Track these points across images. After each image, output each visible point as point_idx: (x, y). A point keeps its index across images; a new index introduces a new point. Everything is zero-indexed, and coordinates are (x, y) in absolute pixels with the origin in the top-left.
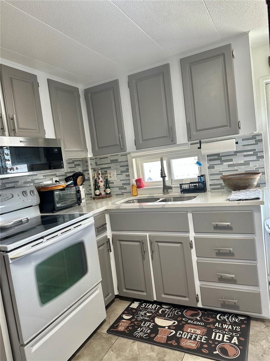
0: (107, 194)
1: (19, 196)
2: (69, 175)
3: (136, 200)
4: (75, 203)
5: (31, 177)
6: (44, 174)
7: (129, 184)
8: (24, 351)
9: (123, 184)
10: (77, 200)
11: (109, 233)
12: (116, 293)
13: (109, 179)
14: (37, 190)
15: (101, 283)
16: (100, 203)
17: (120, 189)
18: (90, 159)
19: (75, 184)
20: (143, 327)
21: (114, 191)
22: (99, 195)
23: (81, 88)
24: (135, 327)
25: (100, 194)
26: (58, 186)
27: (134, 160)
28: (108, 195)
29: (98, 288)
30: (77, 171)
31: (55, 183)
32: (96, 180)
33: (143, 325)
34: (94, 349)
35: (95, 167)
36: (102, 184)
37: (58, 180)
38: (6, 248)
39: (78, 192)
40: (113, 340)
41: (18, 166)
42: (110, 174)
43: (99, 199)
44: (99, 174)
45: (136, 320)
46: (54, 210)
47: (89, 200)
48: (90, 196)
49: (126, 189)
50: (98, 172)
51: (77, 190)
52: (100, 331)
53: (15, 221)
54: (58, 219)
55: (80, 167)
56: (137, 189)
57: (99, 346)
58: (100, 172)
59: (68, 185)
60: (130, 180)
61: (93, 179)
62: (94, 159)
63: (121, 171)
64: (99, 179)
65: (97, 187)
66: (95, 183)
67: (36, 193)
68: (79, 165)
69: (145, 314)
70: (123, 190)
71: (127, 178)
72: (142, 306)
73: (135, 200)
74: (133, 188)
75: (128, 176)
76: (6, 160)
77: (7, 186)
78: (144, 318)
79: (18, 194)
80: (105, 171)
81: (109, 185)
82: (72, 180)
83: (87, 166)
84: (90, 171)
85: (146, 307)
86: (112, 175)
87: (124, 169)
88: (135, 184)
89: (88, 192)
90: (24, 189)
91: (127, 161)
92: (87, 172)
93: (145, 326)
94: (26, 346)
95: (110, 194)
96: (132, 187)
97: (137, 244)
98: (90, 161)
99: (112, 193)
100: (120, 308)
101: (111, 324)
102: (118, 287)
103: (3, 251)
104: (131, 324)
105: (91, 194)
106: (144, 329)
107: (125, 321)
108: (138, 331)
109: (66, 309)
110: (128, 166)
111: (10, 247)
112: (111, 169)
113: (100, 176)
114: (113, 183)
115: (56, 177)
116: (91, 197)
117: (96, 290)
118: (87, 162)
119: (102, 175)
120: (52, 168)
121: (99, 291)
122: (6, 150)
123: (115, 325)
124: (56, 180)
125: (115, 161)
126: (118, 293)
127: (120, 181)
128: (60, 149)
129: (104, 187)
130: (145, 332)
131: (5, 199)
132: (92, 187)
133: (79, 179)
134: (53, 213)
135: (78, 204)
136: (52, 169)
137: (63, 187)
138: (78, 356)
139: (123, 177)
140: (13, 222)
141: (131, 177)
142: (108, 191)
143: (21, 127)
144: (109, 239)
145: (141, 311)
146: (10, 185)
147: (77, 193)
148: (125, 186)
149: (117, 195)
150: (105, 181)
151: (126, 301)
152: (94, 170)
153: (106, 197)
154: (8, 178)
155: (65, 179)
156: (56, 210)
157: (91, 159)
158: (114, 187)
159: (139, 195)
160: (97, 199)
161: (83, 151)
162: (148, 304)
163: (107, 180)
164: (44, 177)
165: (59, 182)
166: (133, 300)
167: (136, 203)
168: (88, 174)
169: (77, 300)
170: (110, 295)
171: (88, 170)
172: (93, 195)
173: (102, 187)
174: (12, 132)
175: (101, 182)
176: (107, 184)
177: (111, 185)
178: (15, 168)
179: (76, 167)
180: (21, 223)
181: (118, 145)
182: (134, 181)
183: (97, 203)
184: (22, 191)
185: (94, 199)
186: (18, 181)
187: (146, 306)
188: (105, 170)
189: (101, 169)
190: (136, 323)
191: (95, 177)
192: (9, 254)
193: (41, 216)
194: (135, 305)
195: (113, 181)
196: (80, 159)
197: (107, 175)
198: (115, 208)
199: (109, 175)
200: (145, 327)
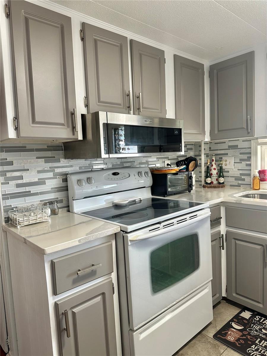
0: (219, 183)
1: (135, 176)
2: (181, 159)
3: (258, 195)
4: (186, 190)
5: (146, 158)
6: (157, 157)
7: (249, 175)
8: (132, 336)
9: (241, 174)
10: (188, 186)
11: (223, 229)
12: (224, 294)
13: (224, 167)
14: (151, 171)
15: (211, 281)
16: (211, 192)
17: (236, 179)
18: (204, 144)
19: (187, 169)
20: (258, 346)
21: (228, 182)
22: (210, 184)
23: (207, 64)
24: (248, 342)
25: (212, 183)
26: (172, 169)
27: (259, 147)
28: (221, 185)
29: (207, 286)
30: (188, 156)
31: (167, 166)
32: (208, 167)
33: (258, 343)
34: (199, 352)
35: (208, 152)
36: (214, 172)
37: (170, 164)
38: (127, 228)
39: (190, 178)
40: (221, 348)
41: (130, 147)
42: (226, 161)
43: (211, 188)
44: (213, 160)
45: (249, 334)
46: (165, 194)
47: (198, 187)
48: (200, 183)
49: (244, 180)
50: (212, 158)
51: (189, 175)
52: (205, 333)
53: (130, 200)
54: (168, 203)
55: (191, 152)
56: (260, 182)
57: (205, 351)
58: (214, 159)
59: (181, 170)
60: (251, 170)
61: (205, 165)
62: (208, 144)
63: (240, 159)
64: (212, 166)
65: (208, 174)
66: (207, 170)
67: (150, 174)
68: (191, 149)
69: (260, 330)
70: (240, 181)
71: (248, 168)
72: (255, 319)
73: (256, 195)
74: (255, 180)
75: (250, 165)
76: (120, 140)
77: (125, 165)
78: (259, 334)
79: (134, 174)
80: (220, 158)
81: (223, 174)
82: (185, 165)
83: (200, 151)
84: (203, 157)
85: (261, 321)
86: (227, 163)
87: (245, 157)
88: (258, 176)
89: (198, 178)
90: (140, 170)
91: (250, 148)
92: (199, 157)
93: (261, 344)
94: (135, 332)
95: (223, 184)
96: (253, 180)
97: (259, 247)
98: (204, 146)
99: (225, 183)
100: (227, 313)
101: (219, 328)
102: (227, 288)
103: (123, 231)
104: (242, 336)
105: (201, 181)
106: (261, 349)
107: (235, 330)
108: (252, 348)
109: (175, 303)
110: (250, 153)
111: (130, 228)
112: (227, 156)
113: (213, 163)
114: (228, 172)
115: (168, 160)
116: (201, 185)
117: (206, 288)
118: (200, 146)
119: (216, 162)
120: (162, 150)
121: (208, 290)
122: (121, 130)
123: (223, 332)
124: (168, 163)
125: (235, 147)
126: (226, 295)
127: (237, 170)
128: (180, 130)
129: (216, 175)
130: (262, 352)
131: (122, 178)
132: (203, 174)
133: (191, 165)
134: (164, 197)
135: (188, 191)
136: (162, 152)
137: (176, 171)
138: (182, 354)
139: (243, 165)
140: (128, 201)
141: (252, 167)
142: (222, 180)
143: (145, 106)
144: (223, 235)
145: (254, 324)
146: (128, 165)
147: (189, 180)
148: (243, 177)
149: (231, 186)
150: (219, 168)
151: (234, 307)
152: (207, 155)
153: (219, 187)
154: (126, 158)
155: (176, 163)
156: (168, 194)
157: (206, 143)
158: (229, 177)
159: (261, 189)
160: (208, 187)
161: (201, 134)
162: (263, 319)
163: (221, 168)
164: (157, 159)
165: (170, 166)
166: (244, 308)
167: (257, 198)
168: (200, 159)
169: (185, 296)
170: (218, 295)
171: (200, 156)
172: (203, 183)
173: (215, 175)
174: (137, 111)
175: (215, 169)
176: (221, 172)
177: (225, 174)
178: (126, 149)
179: (188, 151)
180: (135, 202)
181: (244, 128)
182: (257, 172)
183: (206, 192)
184: (138, 171)
185: (204, 187)
186: (134, 161)
187: (260, 319)
188: (221, 156)
189: (216, 155)
190: (249, 337)
191: (207, 163)
192: (129, 235)
193: (152, 198)
194: (246, 315)
195: (229, 170)
196: (193, 143)
197: (222, 162)
198: (235, 202)
199: (224, 163)
200: (261, 346)
